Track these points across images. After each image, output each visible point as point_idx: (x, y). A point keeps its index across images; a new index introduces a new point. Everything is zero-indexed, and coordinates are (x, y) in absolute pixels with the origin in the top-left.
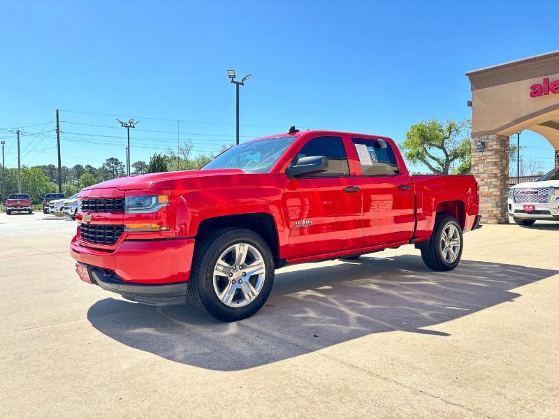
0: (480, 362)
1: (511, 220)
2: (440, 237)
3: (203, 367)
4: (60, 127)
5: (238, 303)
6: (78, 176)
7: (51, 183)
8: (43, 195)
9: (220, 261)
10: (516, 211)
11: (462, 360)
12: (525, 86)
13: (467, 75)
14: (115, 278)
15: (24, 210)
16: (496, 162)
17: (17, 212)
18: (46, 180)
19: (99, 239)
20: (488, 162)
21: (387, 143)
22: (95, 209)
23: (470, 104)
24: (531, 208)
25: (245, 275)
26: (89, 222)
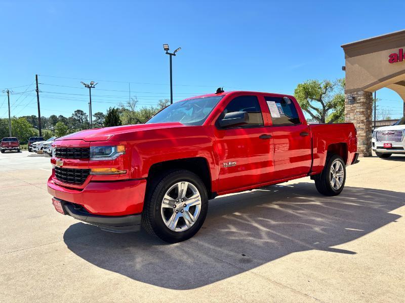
0: (379, 277)
1: (374, 154)
2: (329, 171)
3: (157, 285)
4: (39, 88)
5: (181, 228)
6: (54, 124)
7: (34, 129)
8: (28, 138)
9: (166, 196)
10: (378, 148)
11: (363, 276)
12: (385, 55)
13: (341, 47)
14: (83, 211)
15: (14, 149)
16: (363, 112)
17: (9, 151)
18: (30, 127)
19: (70, 179)
20: (357, 112)
21: (291, 100)
22: (67, 156)
23: (344, 68)
24: (389, 146)
25: (186, 206)
26: (61, 166)
